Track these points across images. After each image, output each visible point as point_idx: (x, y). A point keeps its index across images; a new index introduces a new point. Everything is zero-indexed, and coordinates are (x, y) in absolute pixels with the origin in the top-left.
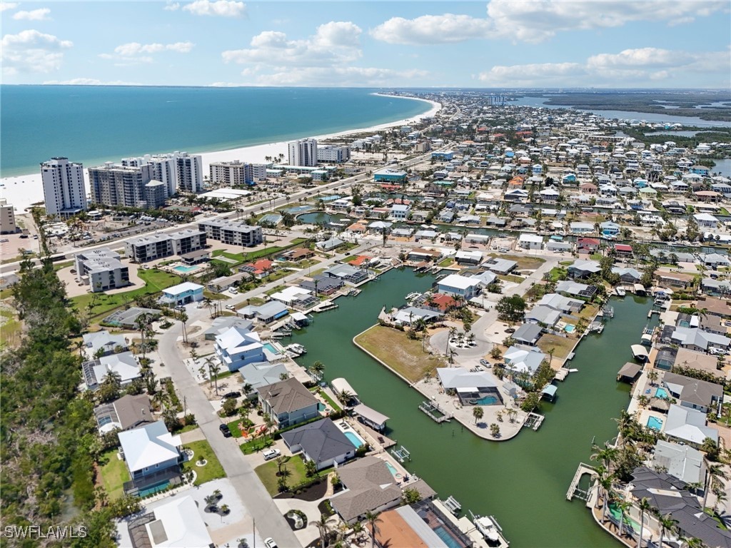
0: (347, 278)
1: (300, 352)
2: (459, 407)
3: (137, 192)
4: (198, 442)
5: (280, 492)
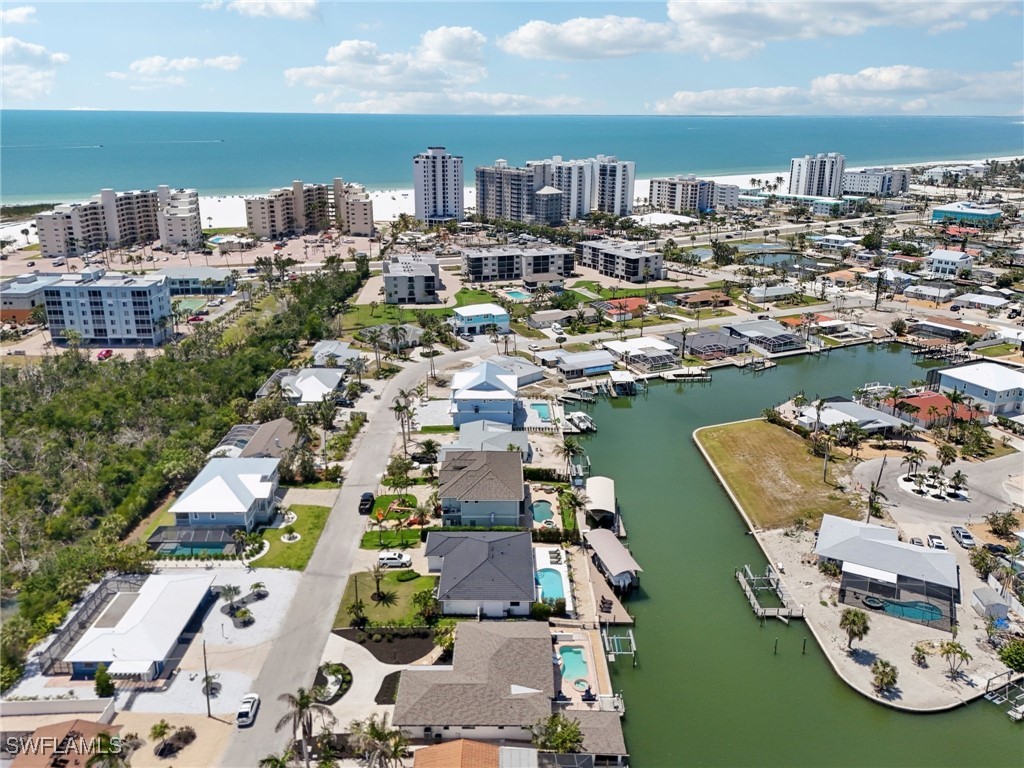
0: (759, 341)
1: (583, 426)
2: (829, 602)
3: (525, 202)
4: (318, 507)
5: (351, 625)
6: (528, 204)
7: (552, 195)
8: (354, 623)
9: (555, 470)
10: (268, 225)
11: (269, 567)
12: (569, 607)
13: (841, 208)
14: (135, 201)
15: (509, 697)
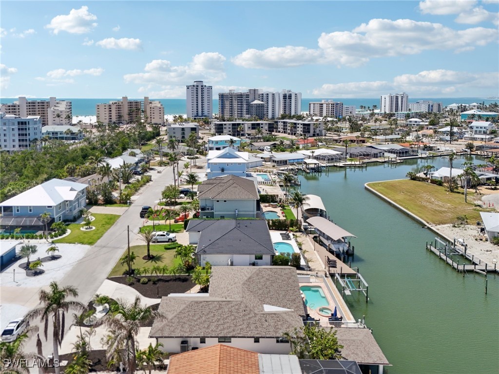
0: (390, 151)
3: (245, 108)
4: (112, 215)
5: (124, 274)
6: (246, 109)
7: (259, 104)
8: (126, 273)
9: (278, 195)
10: (107, 118)
11: (67, 243)
12: (303, 262)
13: (411, 115)
14: (37, 104)
15: (263, 312)
